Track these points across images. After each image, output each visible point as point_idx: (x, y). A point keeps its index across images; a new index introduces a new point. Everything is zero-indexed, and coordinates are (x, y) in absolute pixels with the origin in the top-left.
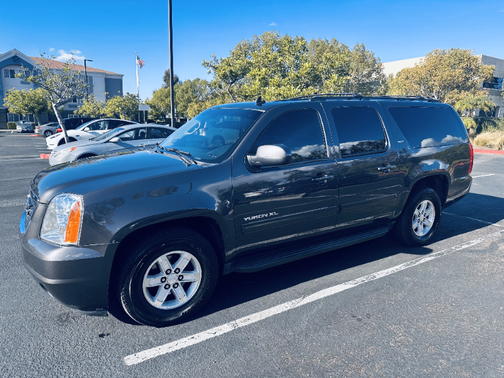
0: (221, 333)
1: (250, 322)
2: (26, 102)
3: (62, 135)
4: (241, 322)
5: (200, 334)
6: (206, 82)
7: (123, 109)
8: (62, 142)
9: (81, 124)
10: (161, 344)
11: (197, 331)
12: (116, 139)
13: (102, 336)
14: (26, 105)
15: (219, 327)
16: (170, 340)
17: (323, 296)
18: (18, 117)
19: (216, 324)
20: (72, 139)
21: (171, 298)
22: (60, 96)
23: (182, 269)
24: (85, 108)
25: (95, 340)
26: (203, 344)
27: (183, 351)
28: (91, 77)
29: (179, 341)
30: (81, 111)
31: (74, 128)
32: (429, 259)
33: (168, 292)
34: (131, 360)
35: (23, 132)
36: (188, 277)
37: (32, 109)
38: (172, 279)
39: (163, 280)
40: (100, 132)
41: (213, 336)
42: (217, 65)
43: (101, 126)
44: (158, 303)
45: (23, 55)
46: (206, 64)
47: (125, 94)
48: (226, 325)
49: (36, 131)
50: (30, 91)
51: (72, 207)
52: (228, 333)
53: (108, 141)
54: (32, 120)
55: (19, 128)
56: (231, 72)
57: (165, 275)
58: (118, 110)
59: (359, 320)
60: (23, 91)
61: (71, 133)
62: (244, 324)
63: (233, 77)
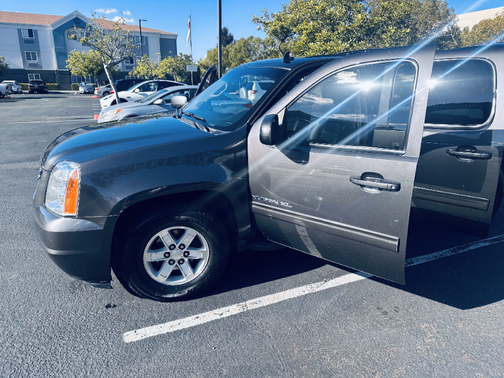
0: (229, 314)
1: (261, 305)
2: (86, 63)
3: (113, 97)
4: (252, 304)
5: (207, 313)
6: (259, 40)
7: (174, 70)
8: (114, 103)
9: (133, 85)
10: (163, 322)
11: (203, 310)
12: (160, 101)
13: (108, 306)
14: (86, 67)
15: (227, 308)
16: (175, 318)
17: (347, 282)
18: (80, 79)
19: (224, 304)
20: (122, 100)
21: (176, 274)
22: (111, 57)
23: (187, 245)
24: (140, 69)
25: (100, 312)
26: (206, 326)
27: (184, 331)
28: (147, 38)
29: (182, 320)
30: (135, 72)
31: (126, 89)
32: (483, 244)
33: (172, 268)
34: (130, 337)
35: (85, 93)
36: (195, 254)
37: (91, 71)
38: (176, 255)
39: (167, 255)
40: (149, 93)
41: (219, 317)
42: (267, 21)
43: (152, 87)
44: (161, 278)
45: (83, 17)
46: (256, 20)
47: (179, 55)
48: (234, 306)
49: (96, 92)
50: (90, 53)
51: (70, 175)
52: (235, 316)
53: (152, 104)
54: (93, 82)
55: (81, 90)
56: (282, 27)
57: (168, 251)
58: (170, 71)
59: (386, 313)
60: (83, 53)
61: (123, 94)
62: (254, 307)
63: (284, 33)
